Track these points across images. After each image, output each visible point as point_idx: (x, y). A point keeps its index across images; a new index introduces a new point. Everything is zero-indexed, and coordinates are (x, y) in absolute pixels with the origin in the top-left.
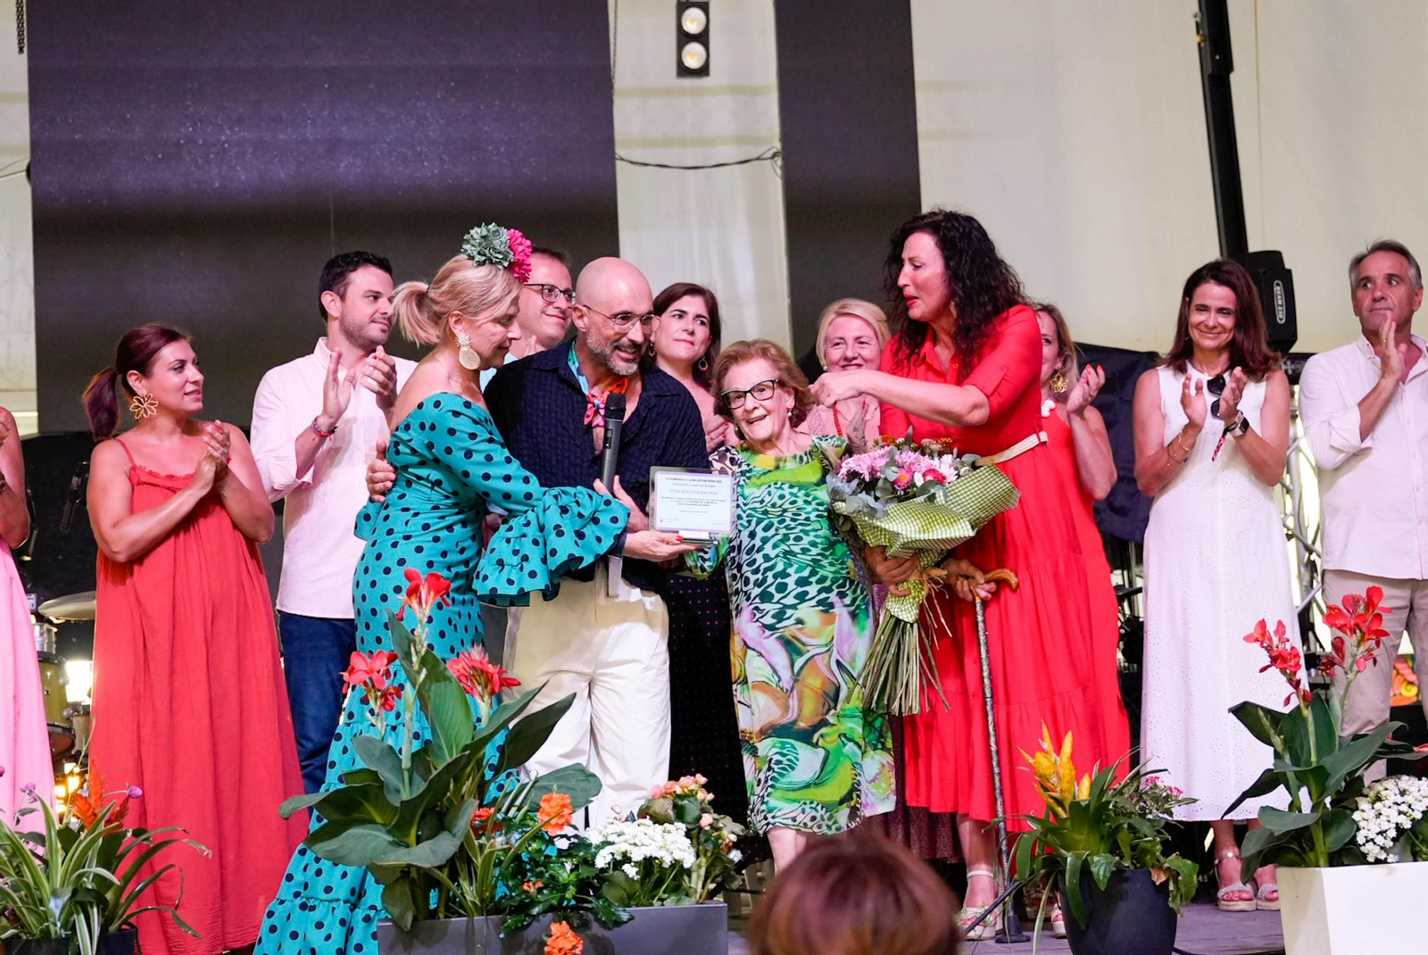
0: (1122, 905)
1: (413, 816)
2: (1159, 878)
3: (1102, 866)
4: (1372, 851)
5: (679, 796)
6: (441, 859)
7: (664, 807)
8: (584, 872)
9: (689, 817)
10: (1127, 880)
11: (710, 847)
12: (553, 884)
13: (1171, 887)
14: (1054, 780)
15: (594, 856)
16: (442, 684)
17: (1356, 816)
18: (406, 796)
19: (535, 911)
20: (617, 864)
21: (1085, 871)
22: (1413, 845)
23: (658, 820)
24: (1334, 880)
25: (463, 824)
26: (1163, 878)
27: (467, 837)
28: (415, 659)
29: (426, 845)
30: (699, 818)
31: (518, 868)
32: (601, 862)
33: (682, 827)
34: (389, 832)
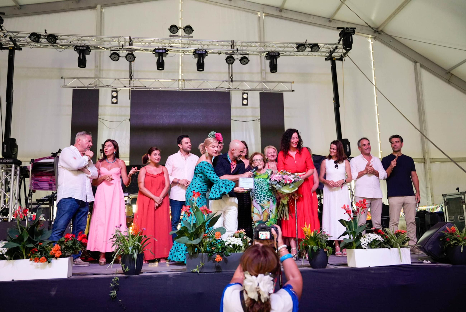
0: (318, 255)
1: (193, 235)
2: (325, 250)
3: (315, 248)
4: (363, 247)
5: (240, 233)
6: (198, 243)
7: (237, 235)
8: (223, 246)
9: (242, 237)
10: (319, 251)
11: (245, 242)
12: (217, 248)
13: (327, 252)
14: (307, 232)
15: (225, 243)
16: (199, 212)
17: (361, 240)
18: (192, 231)
19: (214, 253)
20: (229, 245)
21: (312, 249)
22: (371, 246)
23: (236, 237)
24: (357, 252)
25: (201, 237)
26: (326, 250)
27: (202, 239)
28: (194, 207)
29: (195, 240)
30: (243, 237)
31: (211, 245)
32: (226, 244)
33: (240, 239)
34: (188, 238)
